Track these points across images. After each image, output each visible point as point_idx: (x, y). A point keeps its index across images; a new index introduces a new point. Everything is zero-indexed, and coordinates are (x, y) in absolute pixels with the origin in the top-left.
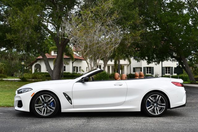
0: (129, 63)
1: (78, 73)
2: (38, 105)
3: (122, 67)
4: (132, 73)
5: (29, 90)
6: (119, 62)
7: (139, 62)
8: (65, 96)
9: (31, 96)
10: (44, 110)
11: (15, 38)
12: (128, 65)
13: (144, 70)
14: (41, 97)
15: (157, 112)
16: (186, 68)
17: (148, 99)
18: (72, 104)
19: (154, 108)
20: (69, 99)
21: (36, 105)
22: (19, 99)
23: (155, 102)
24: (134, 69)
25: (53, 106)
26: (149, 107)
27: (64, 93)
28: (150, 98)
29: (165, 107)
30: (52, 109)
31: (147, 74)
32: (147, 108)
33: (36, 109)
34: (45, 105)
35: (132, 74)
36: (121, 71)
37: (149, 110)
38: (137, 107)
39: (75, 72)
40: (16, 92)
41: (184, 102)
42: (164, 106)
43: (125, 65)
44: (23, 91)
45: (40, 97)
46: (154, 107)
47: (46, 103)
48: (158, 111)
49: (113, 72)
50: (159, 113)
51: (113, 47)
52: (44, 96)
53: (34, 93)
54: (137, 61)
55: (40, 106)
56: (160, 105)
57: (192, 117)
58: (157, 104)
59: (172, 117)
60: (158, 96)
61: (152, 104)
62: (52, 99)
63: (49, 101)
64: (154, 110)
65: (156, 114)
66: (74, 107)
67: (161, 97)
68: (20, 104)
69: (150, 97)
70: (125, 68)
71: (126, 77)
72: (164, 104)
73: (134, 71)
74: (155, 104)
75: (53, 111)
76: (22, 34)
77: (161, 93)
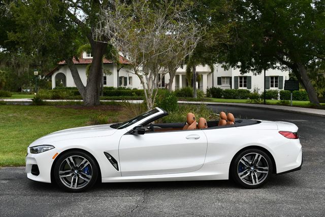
0: (210, 71)
1: (127, 87)
2: (64, 172)
3: (198, 77)
4: (216, 86)
5: (50, 148)
6: (194, 69)
7: (228, 70)
8: (108, 158)
9: (53, 158)
10: (75, 180)
11: (23, 38)
12: (210, 73)
13: (235, 81)
14: (69, 159)
15: (255, 181)
16: (305, 82)
17: (241, 160)
18: (118, 170)
19: (250, 174)
20: (114, 161)
21: (61, 172)
22: (34, 163)
23: (252, 165)
24: (220, 80)
25: (88, 174)
26: (242, 173)
27: (104, 152)
28: (244, 159)
29: (267, 172)
30: (88, 178)
31: (240, 88)
32: (240, 174)
33: (61, 179)
34: (76, 172)
35: (215, 89)
36: (197, 83)
37: (242, 177)
38: (223, 173)
39: (122, 86)
40: (29, 150)
41: (298, 163)
42: (266, 170)
43: (205, 73)
44: (39, 149)
45: (67, 159)
46: (251, 172)
47: (76, 168)
48: (257, 179)
49: (185, 87)
50: (258, 183)
51: (184, 55)
52: (74, 158)
53: (57, 153)
54: (223, 69)
55: (68, 173)
56: (260, 169)
57: (311, 188)
58: (255, 167)
59: (280, 188)
60: (257, 154)
61: (247, 168)
62: (86, 162)
63: (82, 165)
64: (249, 176)
65: (254, 184)
66: (122, 175)
67: (261, 156)
68: (35, 170)
69: (244, 157)
70: (205, 77)
71: (205, 124)
72: (267, 168)
73: (219, 83)
74: (252, 168)
75: (89, 181)
76: (34, 32)
77: (262, 150)
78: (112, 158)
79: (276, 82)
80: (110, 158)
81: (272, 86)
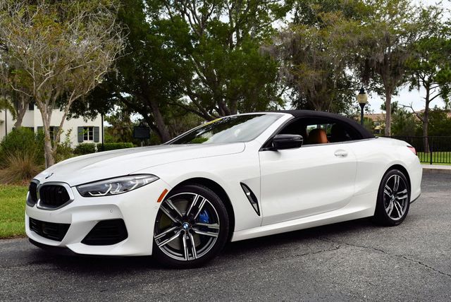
5: (146, 181)
8: (245, 192)
9: (159, 201)
18: (259, 213)
20: (253, 199)
22: (111, 216)
23: (392, 191)
32: (387, 210)
38: (366, 208)
46: (393, 202)
53: (166, 191)
66: (262, 223)
78: (252, 193)
79: (91, 134)
80: (249, 194)
81: (86, 139)
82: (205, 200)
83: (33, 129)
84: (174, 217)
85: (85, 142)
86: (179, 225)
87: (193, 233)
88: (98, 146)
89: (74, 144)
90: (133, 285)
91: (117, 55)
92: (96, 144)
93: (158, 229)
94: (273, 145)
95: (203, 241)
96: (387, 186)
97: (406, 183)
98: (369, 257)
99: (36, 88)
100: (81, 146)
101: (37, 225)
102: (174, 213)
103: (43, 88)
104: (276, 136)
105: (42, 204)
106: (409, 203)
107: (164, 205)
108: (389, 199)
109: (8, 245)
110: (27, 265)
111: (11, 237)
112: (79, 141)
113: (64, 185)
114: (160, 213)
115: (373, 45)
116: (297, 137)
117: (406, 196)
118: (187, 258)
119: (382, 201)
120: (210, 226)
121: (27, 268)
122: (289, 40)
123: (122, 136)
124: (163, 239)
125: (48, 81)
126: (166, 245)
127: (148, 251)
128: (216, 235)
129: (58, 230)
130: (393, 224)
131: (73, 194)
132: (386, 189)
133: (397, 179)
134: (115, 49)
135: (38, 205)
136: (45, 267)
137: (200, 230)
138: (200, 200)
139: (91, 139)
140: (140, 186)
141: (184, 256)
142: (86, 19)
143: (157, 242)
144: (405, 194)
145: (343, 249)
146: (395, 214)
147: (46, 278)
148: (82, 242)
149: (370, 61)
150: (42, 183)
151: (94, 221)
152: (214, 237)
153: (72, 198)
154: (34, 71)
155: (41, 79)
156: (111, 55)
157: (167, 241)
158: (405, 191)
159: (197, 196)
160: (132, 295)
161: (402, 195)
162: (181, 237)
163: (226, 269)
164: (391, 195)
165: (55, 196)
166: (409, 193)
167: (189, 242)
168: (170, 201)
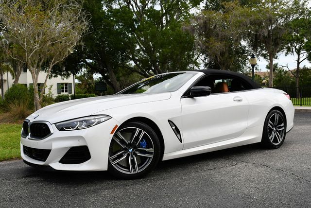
5: (103, 119)
8: (172, 127)
9: (112, 133)
18: (181, 142)
20: (177, 131)
27: (169, 121)
38: (256, 136)
47: (130, 145)
53: (117, 126)
66: (184, 147)
78: (176, 127)
79: (66, 88)
80: (174, 128)
81: (63, 91)
82: (143, 132)
83: (26, 85)
84: (123, 144)
85: (62, 94)
86: (126, 150)
87: (136, 155)
88: (72, 96)
89: (55, 95)
90: (95, 191)
91: (83, 34)
92: (70, 95)
93: (111, 152)
94: (191, 94)
95: (142, 160)
96: (270, 121)
97: (283, 119)
98: (257, 170)
99: (28, 57)
100: (59, 96)
101: (28, 151)
102: (122, 141)
103: (32, 56)
104: (193, 88)
105: (32, 136)
106: (285, 133)
107: (116, 136)
108: (271, 130)
109: (9, 165)
110: (22, 178)
111: (11, 159)
112: (58, 93)
113: (47, 123)
114: (113, 141)
115: (260, 24)
116: (207, 88)
117: (283, 128)
118: (132, 172)
119: (266, 132)
120: (147, 150)
121: (22, 180)
122: (202, 21)
123: (88, 89)
124: (115, 159)
125: (36, 52)
126: (117, 163)
127: (105, 167)
128: (151, 156)
129: (43, 154)
130: (275, 147)
131: (53, 129)
132: (270, 123)
133: (277, 117)
134: (82, 29)
135: (29, 137)
136: (35, 179)
137: (141, 153)
138: (140, 132)
139: (66, 91)
140: (99, 123)
141: (129, 171)
142: (61, 9)
143: (111, 161)
144: (283, 127)
145: (239, 165)
146: (275, 140)
147: (35, 187)
148: (60, 162)
149: (258, 36)
150: (31, 122)
151: (67, 148)
152: (150, 158)
153: (52, 131)
154: (26, 45)
155: (31, 51)
156: (79, 33)
157: (118, 161)
158: (283, 125)
159: (138, 130)
160: (93, 198)
161: (280, 127)
162: (127, 158)
163: (159, 179)
164: (273, 127)
165: (41, 130)
166: (285, 126)
167: (133, 161)
168: (119, 134)
